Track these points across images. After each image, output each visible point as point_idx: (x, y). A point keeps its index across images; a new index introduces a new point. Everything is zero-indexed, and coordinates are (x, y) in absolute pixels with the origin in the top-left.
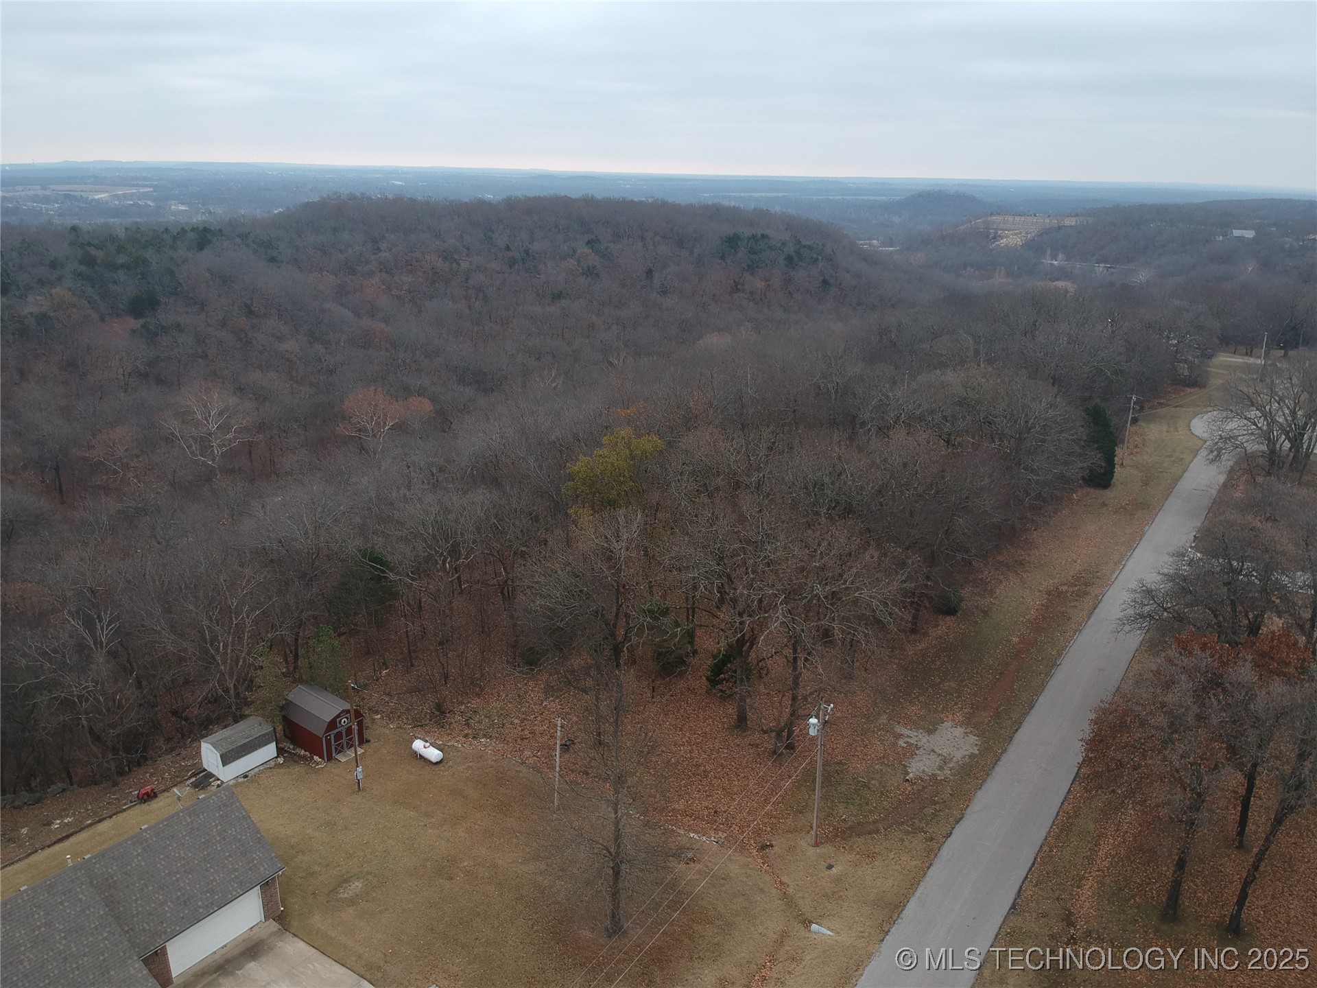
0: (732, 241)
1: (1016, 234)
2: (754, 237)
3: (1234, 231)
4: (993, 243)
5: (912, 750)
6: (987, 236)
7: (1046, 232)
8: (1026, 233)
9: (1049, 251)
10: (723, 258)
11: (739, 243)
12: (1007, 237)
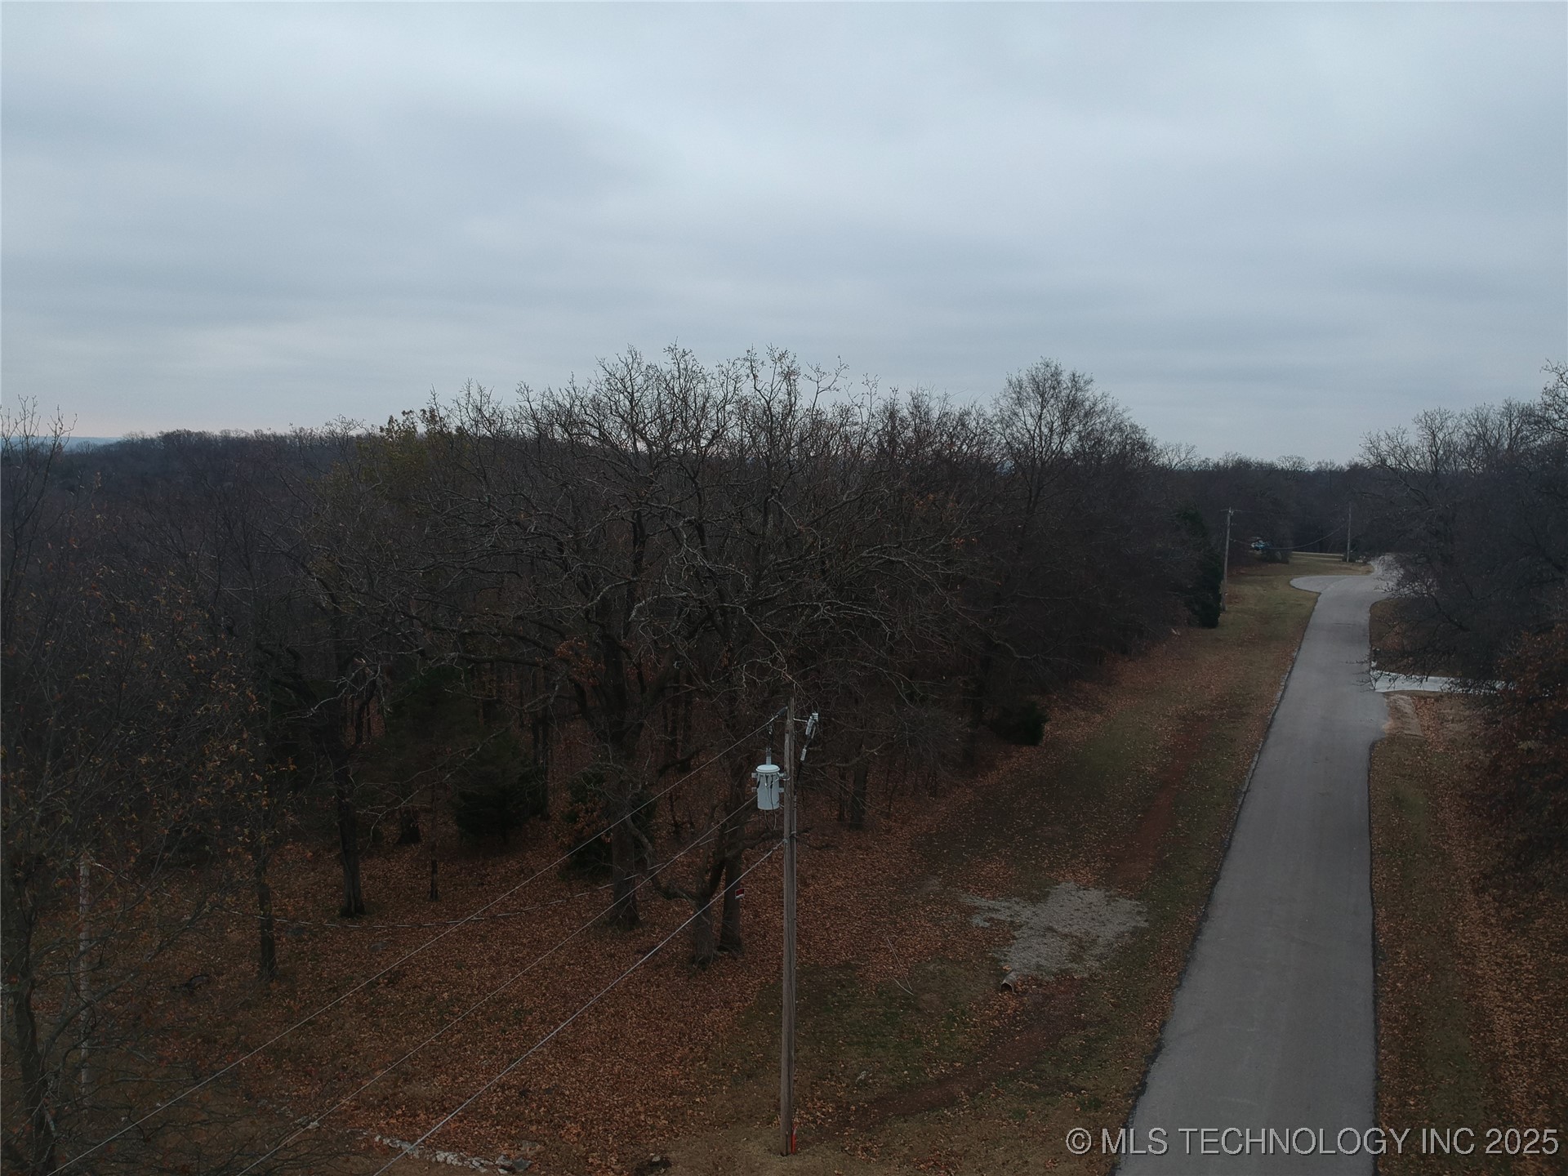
5: (1005, 933)
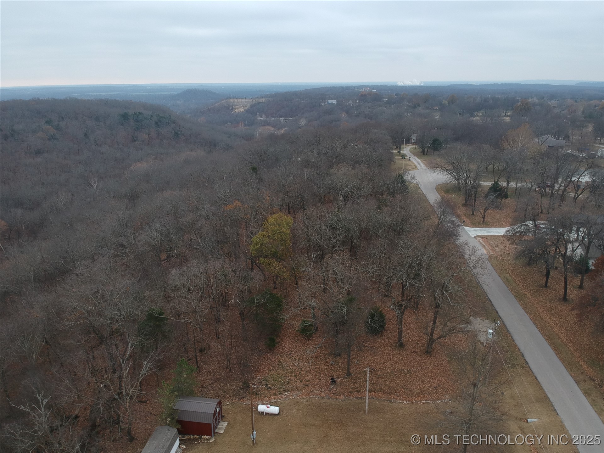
0: (125, 116)
1: (241, 107)
2: (135, 114)
3: (329, 101)
4: (232, 111)
5: (473, 333)
6: (229, 108)
7: (253, 106)
8: (245, 106)
9: (258, 114)
10: (122, 125)
11: (129, 117)
12: (237, 108)
